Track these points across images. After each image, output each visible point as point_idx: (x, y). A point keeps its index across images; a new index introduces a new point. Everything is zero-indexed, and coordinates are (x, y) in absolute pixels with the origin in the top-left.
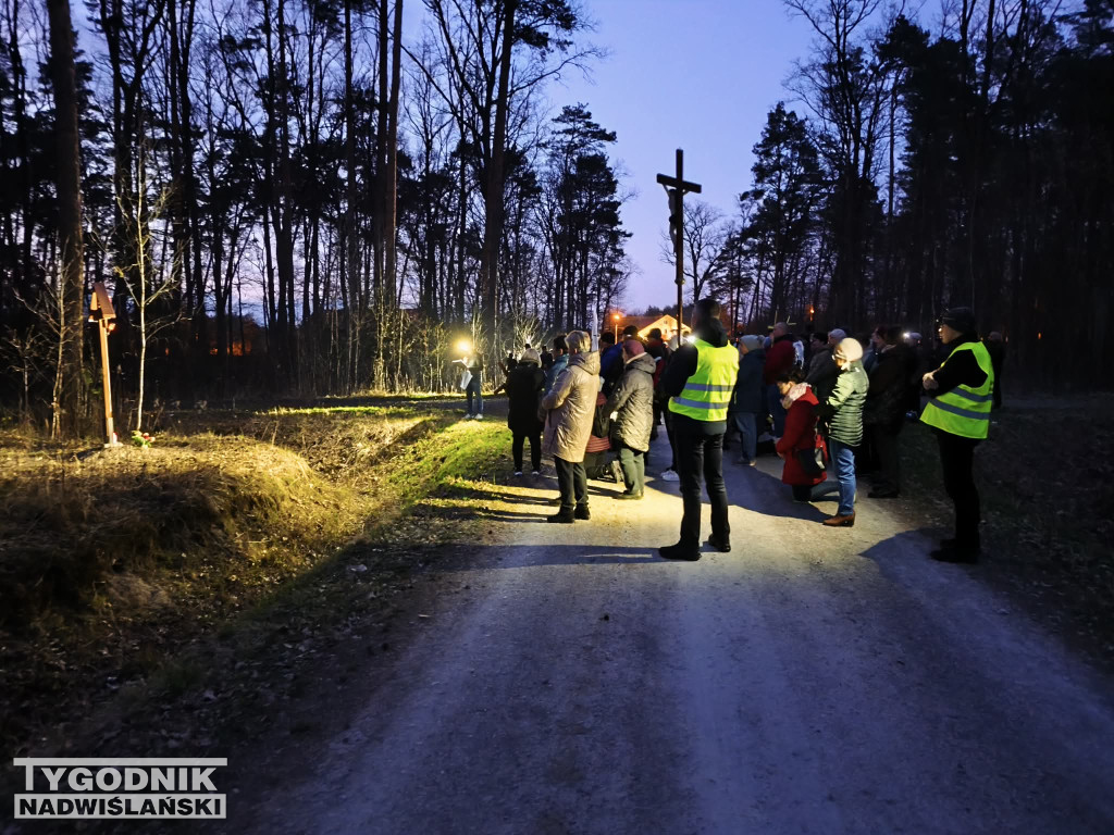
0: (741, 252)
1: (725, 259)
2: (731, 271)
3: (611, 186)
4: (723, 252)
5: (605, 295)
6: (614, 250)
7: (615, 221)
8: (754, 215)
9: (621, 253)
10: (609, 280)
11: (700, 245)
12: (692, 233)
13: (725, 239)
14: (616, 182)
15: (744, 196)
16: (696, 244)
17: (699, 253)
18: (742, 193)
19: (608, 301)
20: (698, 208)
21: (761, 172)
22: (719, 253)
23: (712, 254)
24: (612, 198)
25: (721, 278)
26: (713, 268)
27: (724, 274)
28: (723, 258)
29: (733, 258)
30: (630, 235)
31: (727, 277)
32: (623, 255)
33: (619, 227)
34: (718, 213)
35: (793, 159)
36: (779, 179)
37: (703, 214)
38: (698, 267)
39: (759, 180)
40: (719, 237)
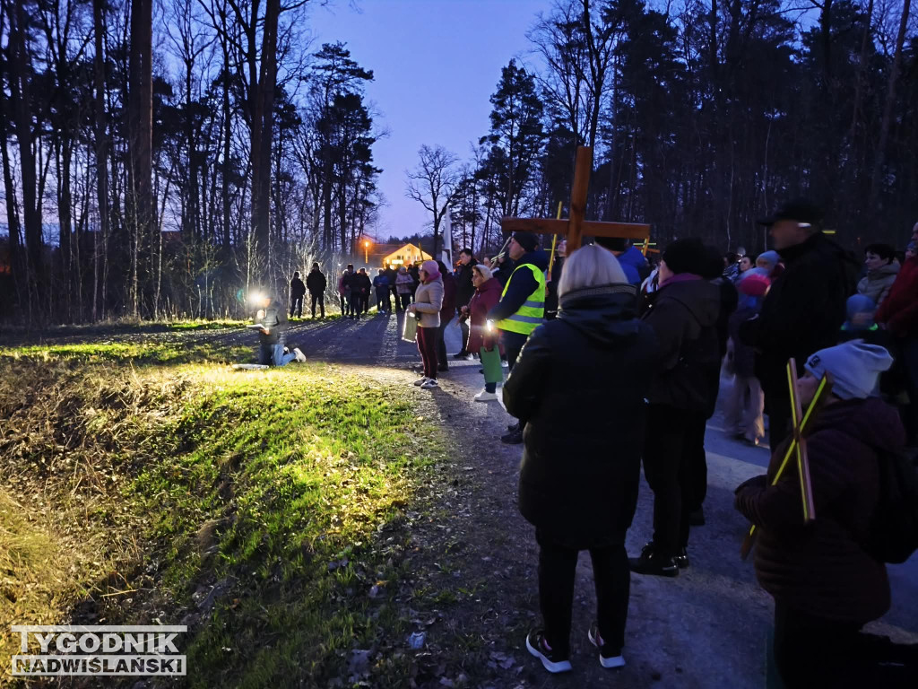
0: (473, 191)
1: (459, 197)
2: (463, 207)
3: (366, 124)
4: (457, 191)
5: (359, 225)
6: (367, 184)
7: (366, 155)
8: (484, 160)
9: (372, 187)
10: (362, 209)
11: (439, 184)
12: (432, 174)
13: (460, 179)
14: (371, 120)
15: (482, 141)
16: (435, 183)
17: (438, 190)
18: (481, 137)
19: (361, 228)
20: (437, 152)
21: (497, 120)
22: (454, 192)
23: (449, 192)
24: (367, 134)
25: (455, 213)
26: (450, 204)
27: (458, 210)
28: (454, 199)
29: (465, 197)
30: (380, 171)
31: (460, 212)
32: (374, 188)
33: (370, 163)
34: (454, 157)
35: (523, 109)
36: (512, 127)
37: (441, 157)
38: (437, 203)
39: (496, 126)
40: (455, 178)
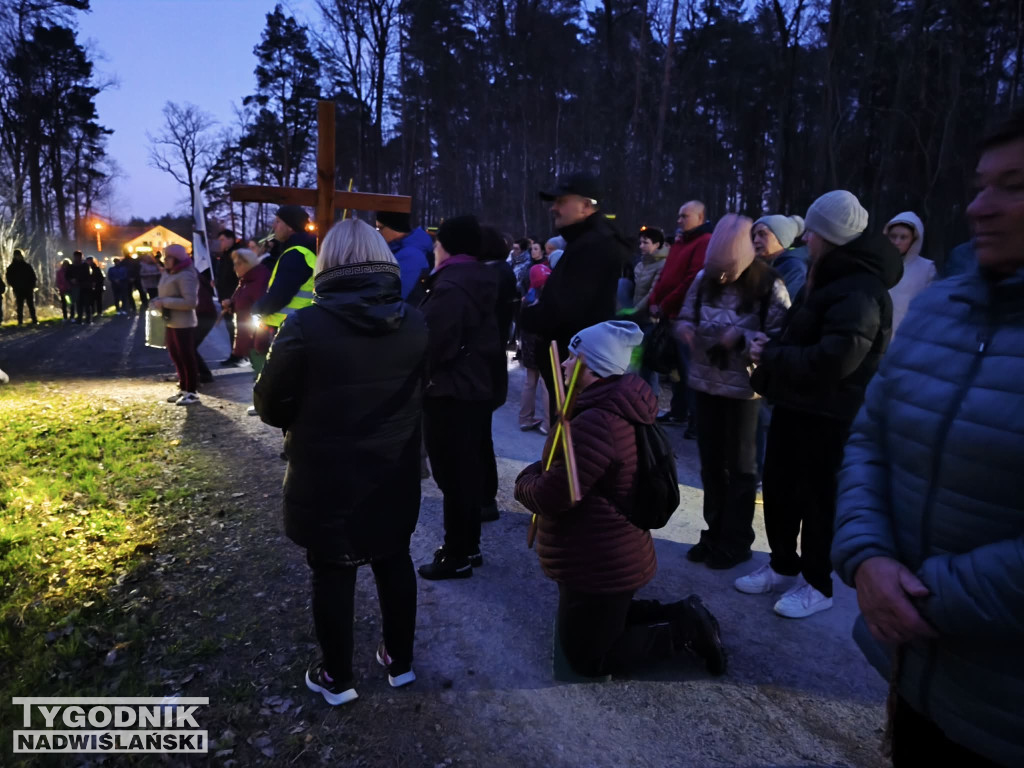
0: (240, 162)
1: (222, 169)
2: (229, 181)
3: (85, 69)
4: (219, 161)
5: (84, 200)
6: (92, 149)
7: (89, 110)
8: (251, 125)
9: (100, 152)
10: (88, 181)
11: (193, 151)
12: (184, 138)
13: (221, 147)
14: (90, 64)
15: (247, 100)
16: (189, 150)
17: (193, 160)
18: (245, 96)
19: (88, 205)
20: (188, 112)
21: (264, 77)
22: (214, 163)
23: (209, 162)
24: (87, 82)
25: (219, 189)
26: (210, 177)
27: (223, 184)
28: (216, 170)
29: (230, 168)
30: (110, 132)
31: (225, 187)
32: (103, 154)
33: (94, 121)
34: (211, 119)
35: (295, 66)
36: (283, 87)
37: (194, 118)
38: (194, 175)
39: (263, 84)
40: (214, 145)
